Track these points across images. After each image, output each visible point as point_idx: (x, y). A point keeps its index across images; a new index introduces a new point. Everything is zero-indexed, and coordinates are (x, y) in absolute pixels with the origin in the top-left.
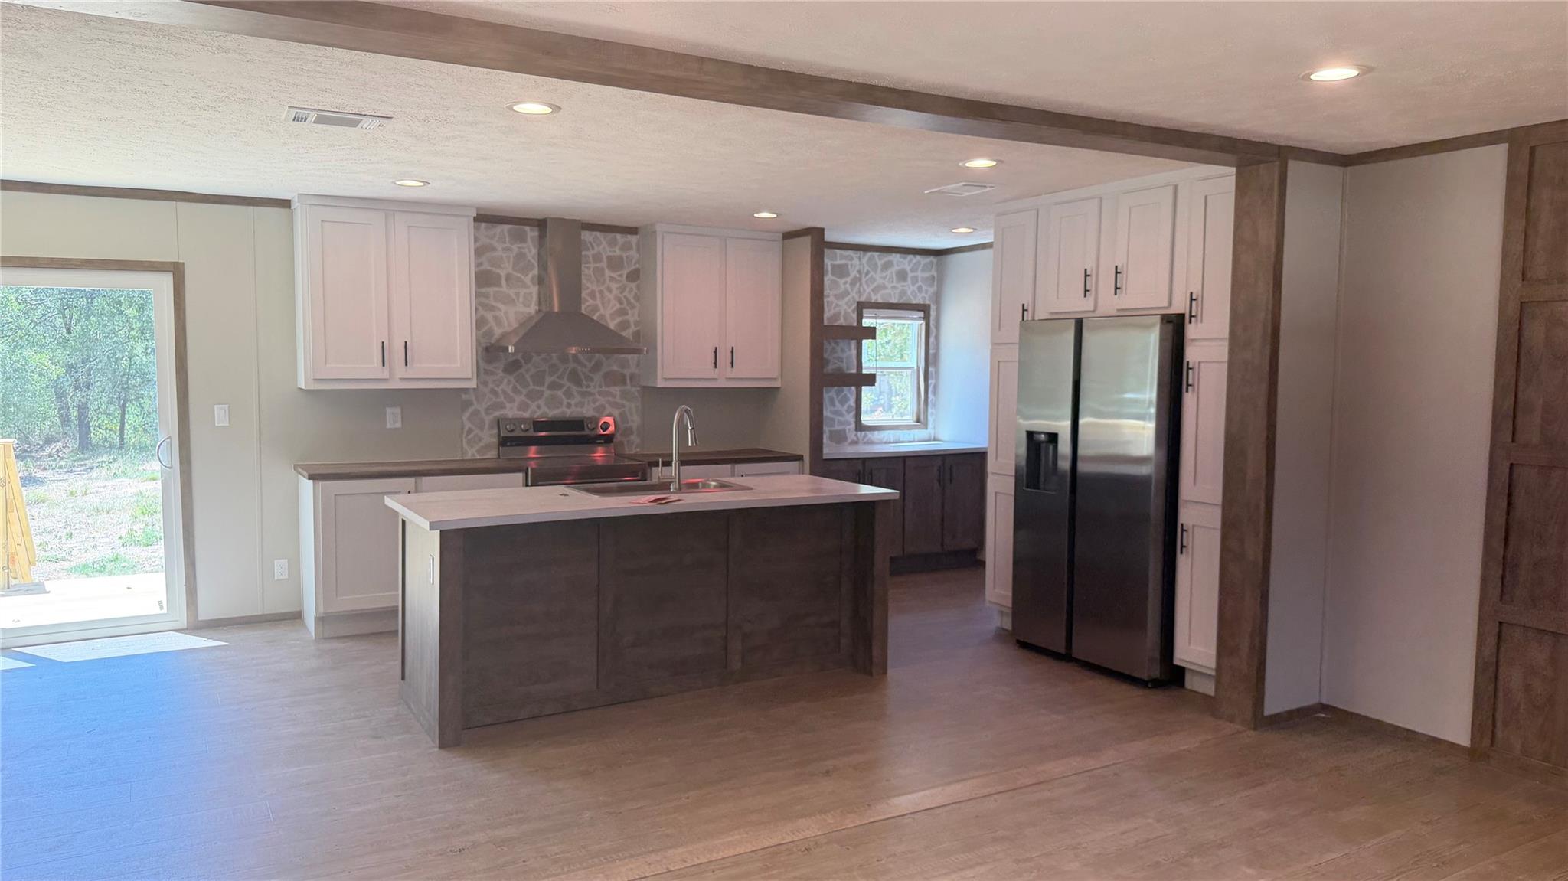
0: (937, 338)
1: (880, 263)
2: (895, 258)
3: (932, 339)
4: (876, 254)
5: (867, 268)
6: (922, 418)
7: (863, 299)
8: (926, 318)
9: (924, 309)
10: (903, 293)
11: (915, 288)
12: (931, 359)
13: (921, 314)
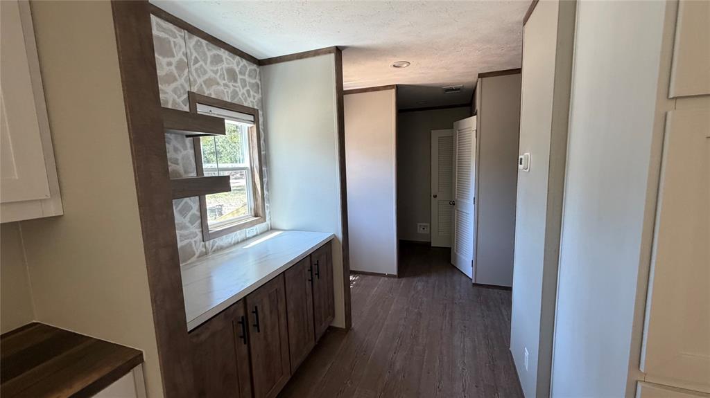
0: (266, 140)
1: (209, 54)
2: (224, 54)
3: (262, 142)
4: (204, 42)
5: (195, 54)
6: (260, 212)
7: (194, 90)
8: (256, 121)
9: (252, 112)
10: (235, 93)
11: (244, 91)
12: (264, 159)
13: (251, 118)
